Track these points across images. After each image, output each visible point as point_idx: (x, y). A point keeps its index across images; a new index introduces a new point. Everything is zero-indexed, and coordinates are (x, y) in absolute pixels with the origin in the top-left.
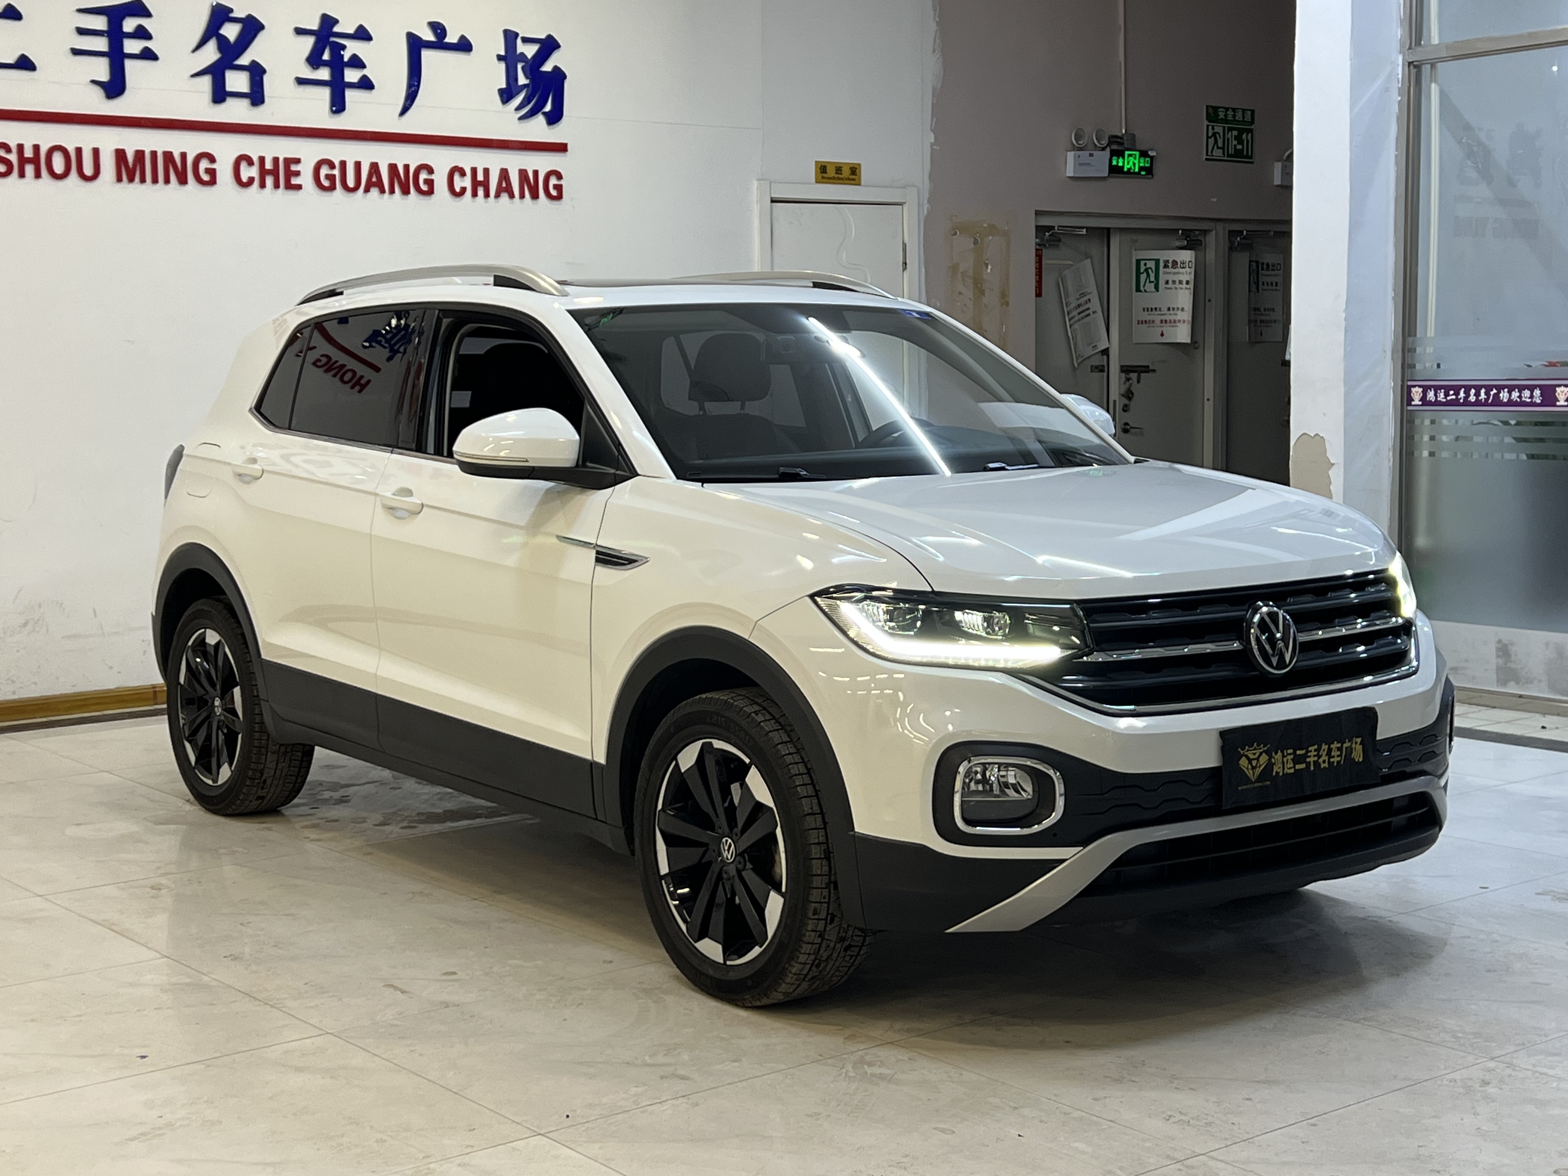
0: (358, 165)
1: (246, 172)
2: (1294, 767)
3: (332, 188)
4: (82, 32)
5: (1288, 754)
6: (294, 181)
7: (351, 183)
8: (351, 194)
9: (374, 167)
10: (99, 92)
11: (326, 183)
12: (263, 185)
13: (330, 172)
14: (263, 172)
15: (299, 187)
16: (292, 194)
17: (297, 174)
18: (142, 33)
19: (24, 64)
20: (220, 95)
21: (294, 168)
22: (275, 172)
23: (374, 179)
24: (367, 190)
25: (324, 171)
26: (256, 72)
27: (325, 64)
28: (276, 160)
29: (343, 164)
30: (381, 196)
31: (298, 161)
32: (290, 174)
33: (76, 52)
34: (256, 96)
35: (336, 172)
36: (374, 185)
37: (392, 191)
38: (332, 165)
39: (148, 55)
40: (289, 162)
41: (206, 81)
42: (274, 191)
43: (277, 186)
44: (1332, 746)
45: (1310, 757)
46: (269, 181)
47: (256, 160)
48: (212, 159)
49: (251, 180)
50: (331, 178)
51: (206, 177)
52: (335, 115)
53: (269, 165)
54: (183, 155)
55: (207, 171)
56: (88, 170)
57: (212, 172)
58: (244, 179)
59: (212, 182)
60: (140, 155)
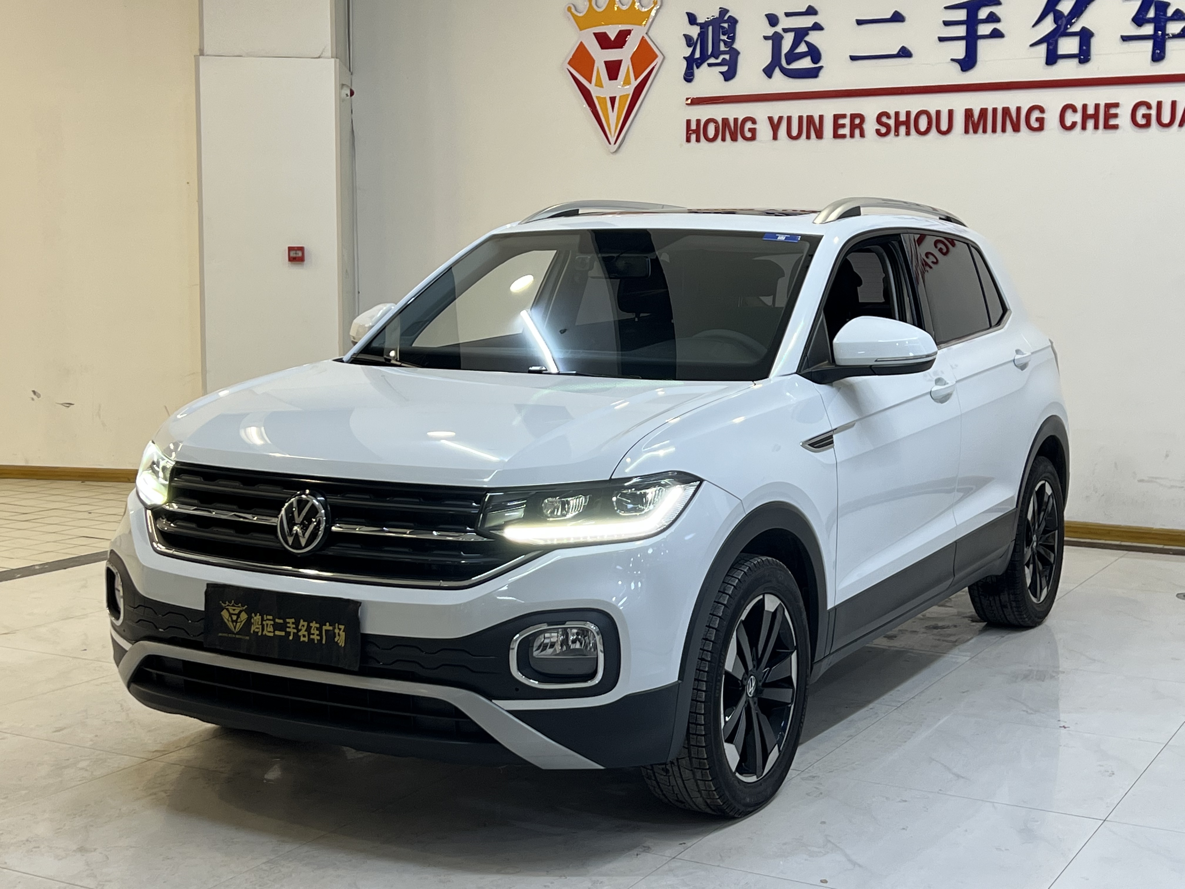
0: (1174, 104)
1: (1070, 118)
2: (274, 632)
3: (1148, 125)
4: (947, 23)
5: (267, 620)
6: (1112, 122)
7: (1166, 119)
8: (1166, 130)
10: (957, 66)
11: (1141, 121)
12: (1084, 128)
13: (1147, 112)
14: (1085, 117)
15: (1115, 127)
16: (1110, 133)
17: (1116, 116)
18: (993, 18)
19: (905, 53)
20: (1052, 58)
21: (1113, 111)
22: (1096, 116)
24: (1181, 124)
25: (1142, 111)
26: (1086, 36)
27: (1149, 21)
28: (1097, 106)
29: (1159, 104)
31: (1116, 105)
32: (1108, 116)
33: (941, 39)
34: (1083, 56)
35: (1153, 112)
38: (1149, 106)
39: (997, 34)
40: (1108, 106)
41: (1043, 49)
42: (1095, 131)
43: (1096, 127)
44: (311, 624)
45: (289, 627)
46: (1090, 124)
47: (1079, 108)
48: (1042, 110)
49: (1074, 124)
50: (1147, 117)
51: (1036, 125)
52: (1156, 64)
53: (1091, 111)
54: (1019, 109)
55: (1037, 119)
56: (944, 127)
57: (1041, 120)
58: (1068, 123)
59: (1041, 128)
60: (983, 112)
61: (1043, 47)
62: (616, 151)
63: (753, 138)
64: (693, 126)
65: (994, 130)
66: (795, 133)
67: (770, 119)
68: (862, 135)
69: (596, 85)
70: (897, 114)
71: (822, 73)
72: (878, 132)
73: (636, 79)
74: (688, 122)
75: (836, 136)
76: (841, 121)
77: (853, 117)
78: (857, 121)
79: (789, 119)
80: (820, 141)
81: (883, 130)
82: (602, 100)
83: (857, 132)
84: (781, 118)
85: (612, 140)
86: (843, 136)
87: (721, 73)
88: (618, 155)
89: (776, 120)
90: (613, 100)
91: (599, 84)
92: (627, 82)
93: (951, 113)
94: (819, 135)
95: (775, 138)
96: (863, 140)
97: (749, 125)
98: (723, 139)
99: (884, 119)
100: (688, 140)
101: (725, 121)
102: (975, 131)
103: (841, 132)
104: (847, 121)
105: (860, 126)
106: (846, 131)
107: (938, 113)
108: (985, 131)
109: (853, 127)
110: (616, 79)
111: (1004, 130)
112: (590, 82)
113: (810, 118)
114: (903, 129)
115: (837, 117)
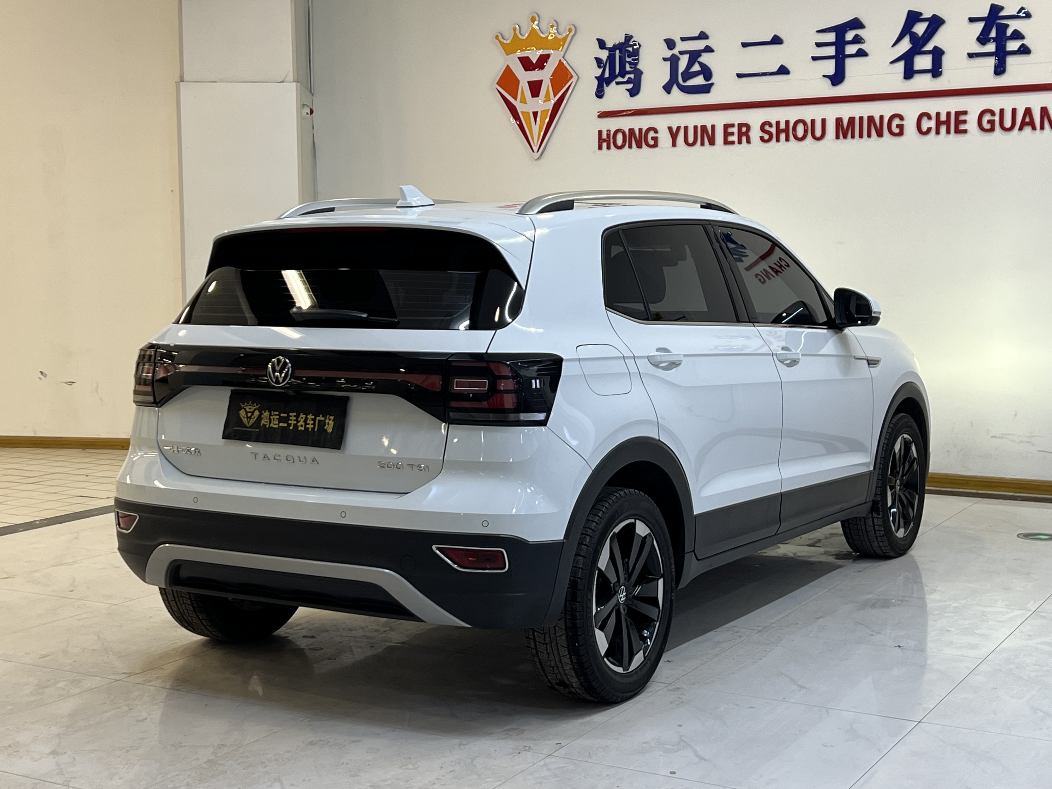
0: (1014, 111)
1: (926, 124)
3: (992, 130)
4: (819, 45)
6: (962, 127)
7: (1008, 124)
8: (1007, 133)
9: (1028, 111)
10: (828, 81)
12: (938, 132)
13: (992, 118)
14: (939, 123)
15: (965, 131)
16: (961, 137)
17: (965, 122)
19: (783, 70)
20: (909, 73)
21: (962, 118)
22: (947, 123)
23: (1027, 120)
24: (1021, 129)
25: (987, 117)
26: (938, 54)
27: (991, 40)
28: (948, 114)
29: (1002, 111)
30: (1034, 132)
31: (965, 113)
32: (958, 122)
33: (814, 59)
34: (936, 71)
35: (997, 118)
36: (1028, 124)
37: (1042, 128)
38: (992, 113)
39: (861, 53)
40: (958, 114)
41: (901, 65)
42: (947, 135)
43: (948, 132)
46: (943, 129)
47: (934, 116)
48: (901, 118)
49: (929, 130)
50: (991, 122)
51: (897, 131)
52: (998, 77)
53: (943, 118)
54: (881, 117)
55: (898, 126)
56: (818, 133)
57: (901, 127)
58: (924, 129)
59: (901, 134)
60: (852, 120)
61: (901, 64)
62: (539, 158)
63: (655, 145)
64: (604, 136)
65: (861, 136)
66: (691, 140)
67: (670, 129)
68: (748, 141)
69: (521, 102)
70: (778, 123)
71: (713, 89)
72: (762, 138)
73: (555, 96)
74: (600, 132)
75: (726, 142)
76: (730, 130)
77: (740, 126)
78: (744, 129)
79: (686, 128)
80: (712, 147)
81: (766, 137)
82: (526, 114)
83: (744, 139)
84: (678, 128)
85: (535, 149)
86: (732, 143)
87: (627, 90)
88: (540, 162)
89: (674, 129)
90: (535, 114)
91: (524, 101)
92: (547, 99)
93: (824, 121)
94: (712, 142)
95: (674, 145)
96: (749, 145)
97: (651, 134)
98: (630, 147)
99: (767, 128)
100: (600, 148)
101: (632, 131)
102: (845, 137)
103: (730, 139)
104: (735, 130)
105: (747, 134)
106: (735, 138)
107: (813, 121)
108: (853, 137)
109: (740, 135)
110: (538, 96)
111: (869, 136)
112: (516, 99)
113: (704, 128)
114: (783, 136)
115: (726, 127)
